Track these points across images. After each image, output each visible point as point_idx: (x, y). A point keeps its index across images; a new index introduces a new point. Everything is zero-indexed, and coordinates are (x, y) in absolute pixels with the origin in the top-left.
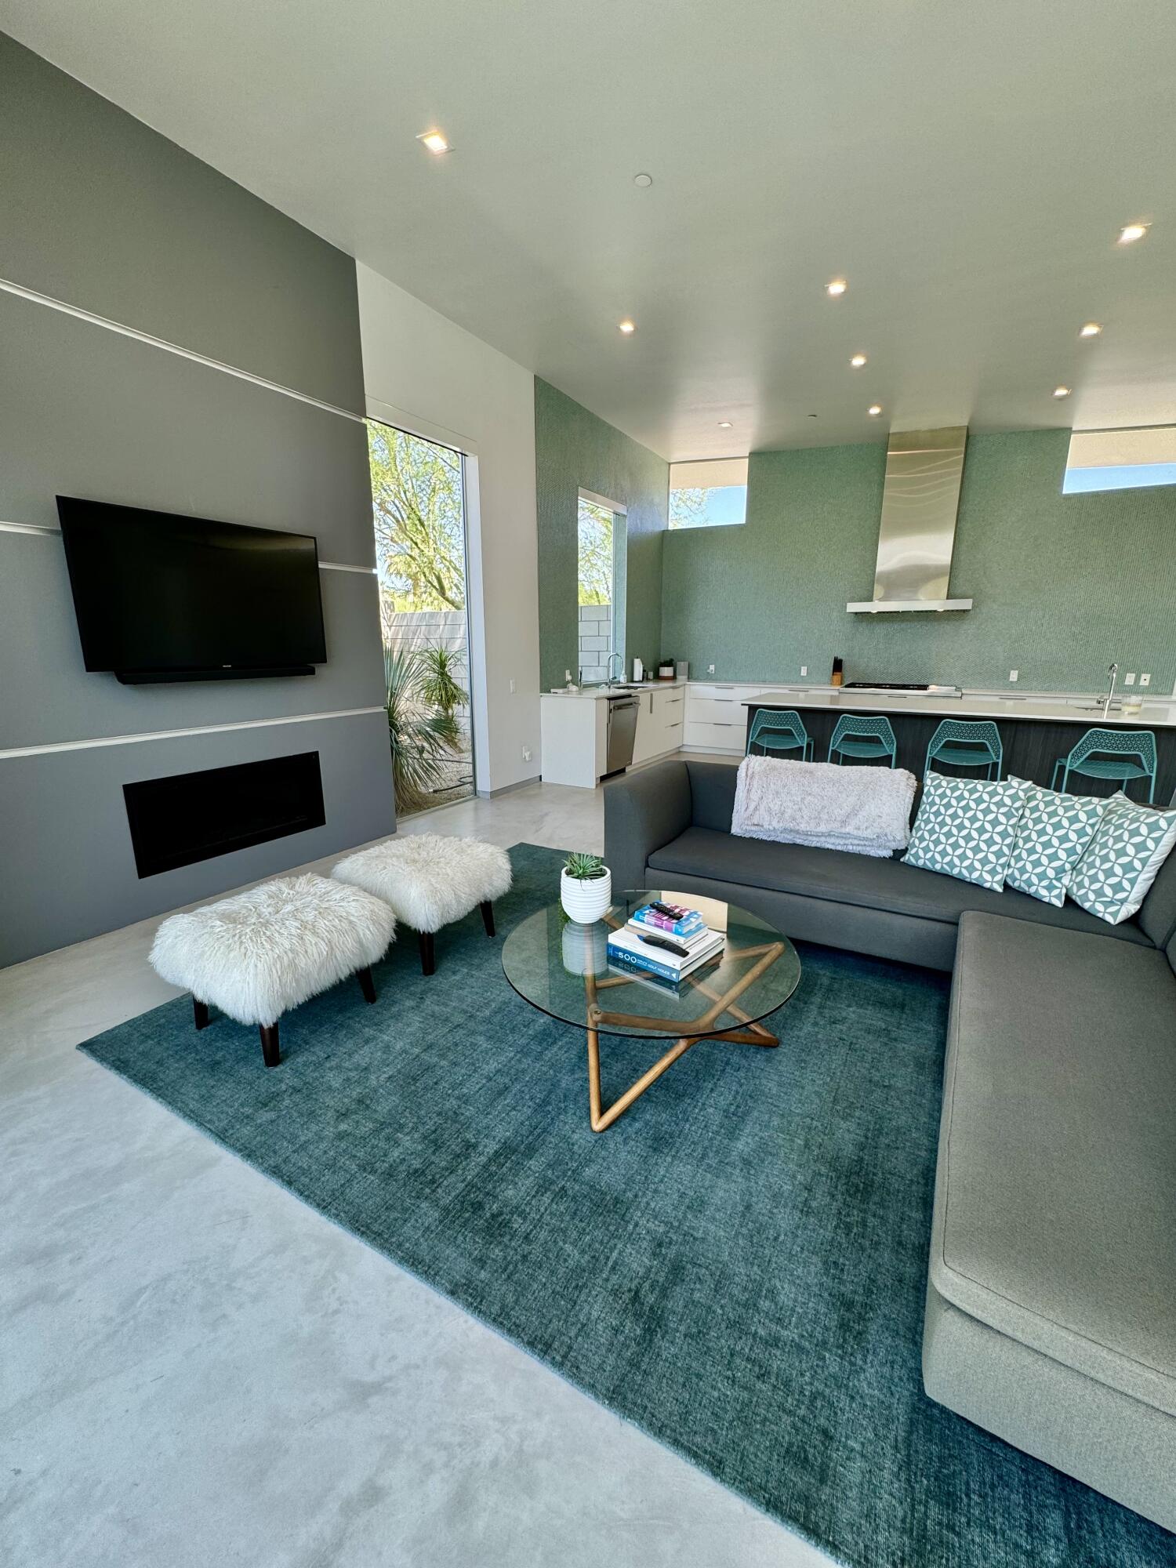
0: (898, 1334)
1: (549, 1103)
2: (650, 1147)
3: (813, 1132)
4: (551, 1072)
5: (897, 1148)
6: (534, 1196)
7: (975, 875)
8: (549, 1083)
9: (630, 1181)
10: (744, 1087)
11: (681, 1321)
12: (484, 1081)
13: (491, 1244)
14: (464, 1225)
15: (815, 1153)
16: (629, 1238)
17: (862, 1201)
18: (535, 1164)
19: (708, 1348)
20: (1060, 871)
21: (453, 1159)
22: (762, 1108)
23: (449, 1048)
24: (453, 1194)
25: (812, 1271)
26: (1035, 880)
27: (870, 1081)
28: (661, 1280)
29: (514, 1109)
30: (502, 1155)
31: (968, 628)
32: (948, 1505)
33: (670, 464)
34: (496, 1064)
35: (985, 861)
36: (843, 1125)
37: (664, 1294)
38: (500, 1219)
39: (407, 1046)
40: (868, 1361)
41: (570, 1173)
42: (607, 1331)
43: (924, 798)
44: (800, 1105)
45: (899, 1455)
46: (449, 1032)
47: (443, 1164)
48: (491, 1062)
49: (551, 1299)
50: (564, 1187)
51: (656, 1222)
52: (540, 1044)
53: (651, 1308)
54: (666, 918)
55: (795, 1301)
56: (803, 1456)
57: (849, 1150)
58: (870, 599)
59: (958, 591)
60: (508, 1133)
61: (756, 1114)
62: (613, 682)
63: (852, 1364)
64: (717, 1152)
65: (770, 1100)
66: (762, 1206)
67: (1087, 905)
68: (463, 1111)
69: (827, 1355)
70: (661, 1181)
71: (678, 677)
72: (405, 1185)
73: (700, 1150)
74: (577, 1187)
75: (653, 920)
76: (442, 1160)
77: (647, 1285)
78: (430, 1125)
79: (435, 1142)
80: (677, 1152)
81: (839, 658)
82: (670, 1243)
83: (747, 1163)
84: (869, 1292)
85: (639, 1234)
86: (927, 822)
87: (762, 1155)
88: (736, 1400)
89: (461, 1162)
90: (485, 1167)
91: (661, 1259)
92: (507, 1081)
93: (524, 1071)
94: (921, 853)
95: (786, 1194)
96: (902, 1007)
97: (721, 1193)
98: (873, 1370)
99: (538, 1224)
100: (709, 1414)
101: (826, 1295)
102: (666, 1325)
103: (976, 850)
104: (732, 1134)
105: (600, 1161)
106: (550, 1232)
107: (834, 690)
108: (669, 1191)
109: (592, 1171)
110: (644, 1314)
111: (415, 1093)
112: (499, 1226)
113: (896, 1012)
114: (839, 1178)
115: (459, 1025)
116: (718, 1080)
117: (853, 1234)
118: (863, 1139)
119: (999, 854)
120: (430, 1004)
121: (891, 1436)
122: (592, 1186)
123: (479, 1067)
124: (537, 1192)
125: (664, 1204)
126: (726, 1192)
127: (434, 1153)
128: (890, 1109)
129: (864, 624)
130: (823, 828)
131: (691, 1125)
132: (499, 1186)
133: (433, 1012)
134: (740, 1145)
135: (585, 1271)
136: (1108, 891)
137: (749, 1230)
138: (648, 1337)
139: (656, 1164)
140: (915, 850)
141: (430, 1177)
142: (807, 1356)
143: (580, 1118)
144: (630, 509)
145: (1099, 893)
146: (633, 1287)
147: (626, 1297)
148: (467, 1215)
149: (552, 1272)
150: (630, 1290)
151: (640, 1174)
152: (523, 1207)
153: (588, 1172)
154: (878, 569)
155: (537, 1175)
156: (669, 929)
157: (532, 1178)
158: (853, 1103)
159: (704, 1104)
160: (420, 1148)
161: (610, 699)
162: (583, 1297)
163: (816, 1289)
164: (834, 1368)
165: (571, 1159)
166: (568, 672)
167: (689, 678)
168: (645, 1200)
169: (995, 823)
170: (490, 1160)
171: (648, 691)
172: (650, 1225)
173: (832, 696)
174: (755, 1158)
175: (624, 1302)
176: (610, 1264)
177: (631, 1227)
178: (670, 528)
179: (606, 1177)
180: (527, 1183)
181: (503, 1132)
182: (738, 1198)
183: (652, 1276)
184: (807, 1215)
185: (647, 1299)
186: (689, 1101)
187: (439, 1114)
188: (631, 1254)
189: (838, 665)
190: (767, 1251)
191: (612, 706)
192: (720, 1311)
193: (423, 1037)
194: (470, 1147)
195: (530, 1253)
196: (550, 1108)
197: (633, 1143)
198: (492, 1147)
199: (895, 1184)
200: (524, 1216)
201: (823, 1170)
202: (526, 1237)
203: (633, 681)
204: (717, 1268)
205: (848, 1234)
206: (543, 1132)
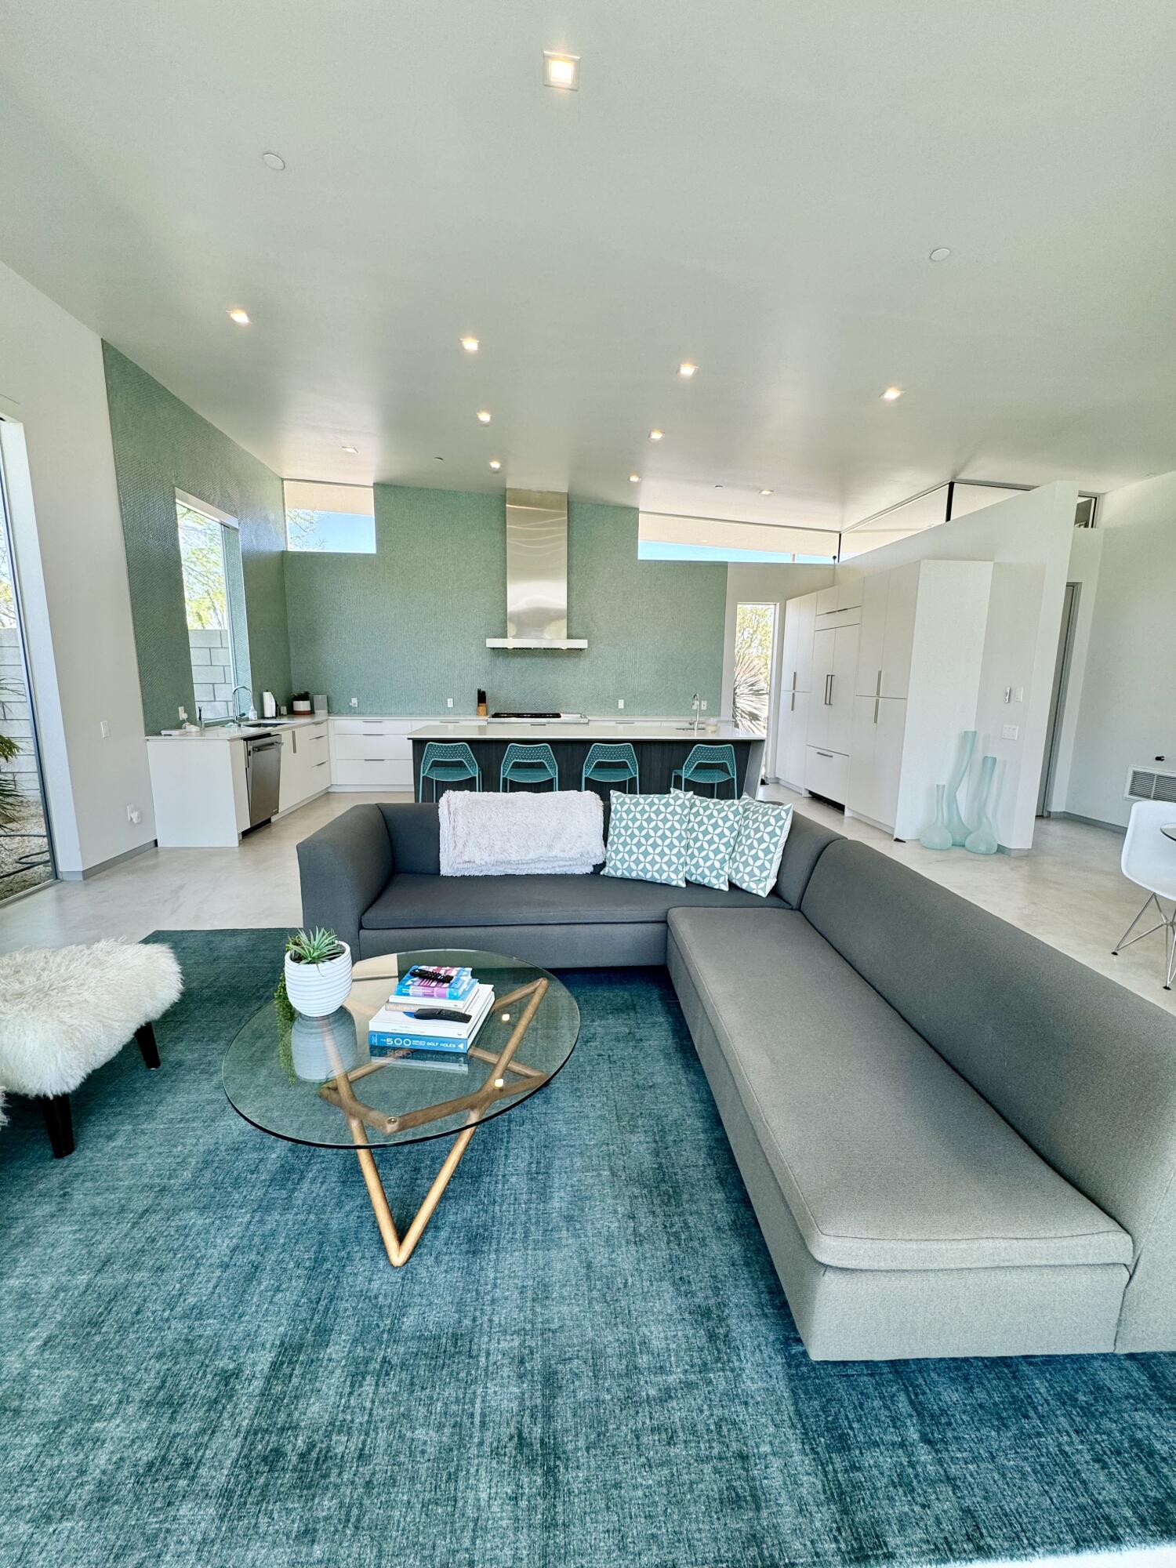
0: (751, 1316)
1: (325, 1260)
2: (467, 1252)
3: (613, 1158)
4: (312, 1217)
5: (682, 1140)
6: (351, 1394)
7: (665, 876)
8: (315, 1234)
9: (460, 1307)
10: (536, 1139)
11: (577, 1435)
12: (218, 1273)
13: (313, 1499)
14: (263, 1497)
15: (623, 1178)
16: (486, 1375)
17: (677, 1206)
18: (336, 1350)
19: (614, 1446)
20: (723, 861)
21: (209, 1410)
22: (561, 1154)
23: (142, 1251)
24: (228, 1463)
25: (667, 1300)
26: (707, 872)
27: (638, 1086)
28: (539, 1401)
29: (278, 1290)
30: (282, 1363)
31: (584, 664)
32: (843, 1448)
33: (283, 480)
34: (227, 1241)
35: (669, 863)
36: (634, 1139)
37: (549, 1417)
38: (314, 1455)
39: (63, 1279)
40: (743, 1358)
41: (385, 1336)
42: (505, 1507)
43: (612, 815)
44: (592, 1136)
45: (798, 1431)
46: (133, 1227)
47: (195, 1427)
48: (219, 1241)
49: (424, 1516)
50: (384, 1358)
51: (508, 1338)
52: (283, 1187)
53: (542, 1442)
54: (434, 984)
55: (666, 1338)
56: (734, 1495)
57: (648, 1162)
58: (504, 635)
59: (574, 633)
60: (282, 1329)
61: (557, 1162)
62: (241, 719)
63: (732, 1370)
64: (538, 1222)
65: (564, 1143)
66: (600, 1258)
67: (744, 886)
68: (198, 1332)
69: (712, 1375)
70: (495, 1286)
71: (316, 711)
72: (138, 1499)
73: (520, 1229)
74: (402, 1350)
75: (420, 990)
76: (189, 1423)
77: (527, 1419)
78: (150, 1381)
79: (168, 1402)
80: (499, 1242)
81: (483, 690)
82: (532, 1353)
83: (569, 1219)
84: (716, 1291)
85: (495, 1363)
86: (619, 835)
87: (579, 1203)
88: (659, 1483)
89: (224, 1407)
90: (264, 1394)
91: (529, 1377)
92: (253, 1257)
93: (273, 1233)
94: (619, 865)
95: (616, 1234)
96: (634, 1008)
97: (559, 1266)
98: (749, 1364)
99: (369, 1428)
100: (643, 1520)
101: (687, 1316)
102: (564, 1452)
103: (662, 854)
104: (544, 1195)
105: (417, 1300)
106: (388, 1428)
107: (482, 720)
108: (507, 1293)
109: (412, 1318)
110: (537, 1455)
111: (105, 1345)
112: (317, 1463)
113: (632, 1014)
114: (651, 1192)
115: (147, 1211)
116: (508, 1142)
117: (683, 1242)
118: (654, 1145)
119: (679, 855)
120: (82, 1198)
121: (785, 1418)
122: (419, 1337)
123: (202, 1257)
124: (352, 1386)
125: (507, 1312)
126: (562, 1262)
127: (172, 1419)
128: (662, 1107)
129: (501, 659)
130: (532, 855)
131: (501, 1205)
132: (296, 1409)
133: (94, 1207)
134: (556, 1203)
135: (451, 1450)
136: (757, 872)
137: (599, 1290)
138: (551, 1480)
139: (482, 1269)
140: (613, 862)
141: (179, 1461)
142: (697, 1388)
143: (372, 1258)
144: (242, 522)
145: (751, 874)
146: (513, 1430)
147: (511, 1449)
148: (262, 1480)
149: (412, 1479)
150: (511, 1438)
151: (469, 1290)
152: (341, 1417)
153: (408, 1322)
154: (509, 609)
155: (343, 1363)
156: (442, 996)
157: (338, 1372)
158: (632, 1114)
159: (504, 1176)
160: (144, 1425)
161: (247, 739)
162: (461, 1485)
163: (677, 1316)
164: (722, 1386)
165: (381, 1317)
166: (181, 709)
167: (329, 712)
168: (486, 1318)
169: (672, 829)
170: (268, 1380)
171: (288, 729)
172: (504, 1345)
173: (479, 726)
174: (574, 1210)
175: (510, 1457)
176: (477, 1420)
177: (483, 1360)
178: (289, 550)
179: (432, 1318)
180: (332, 1383)
181: (273, 1331)
182: (576, 1261)
183: (528, 1403)
184: (641, 1245)
185: (534, 1435)
186: (488, 1179)
187: (160, 1356)
188: (495, 1392)
189: (482, 697)
190: (623, 1303)
191: (250, 748)
192: (608, 1397)
193: (90, 1253)
194: (228, 1378)
195: (373, 1474)
196: (328, 1265)
197: (447, 1258)
198: (264, 1360)
199: (695, 1175)
200: (346, 1428)
201: (636, 1191)
202: (360, 1456)
203: (263, 718)
204: (587, 1351)
205: (679, 1245)
206: (331, 1302)
